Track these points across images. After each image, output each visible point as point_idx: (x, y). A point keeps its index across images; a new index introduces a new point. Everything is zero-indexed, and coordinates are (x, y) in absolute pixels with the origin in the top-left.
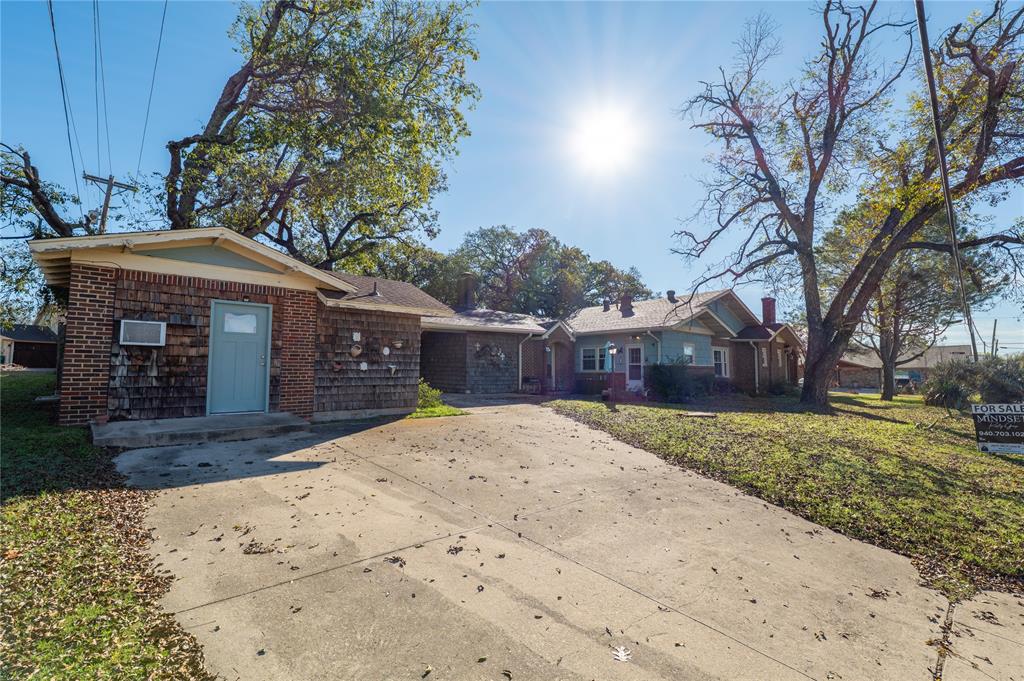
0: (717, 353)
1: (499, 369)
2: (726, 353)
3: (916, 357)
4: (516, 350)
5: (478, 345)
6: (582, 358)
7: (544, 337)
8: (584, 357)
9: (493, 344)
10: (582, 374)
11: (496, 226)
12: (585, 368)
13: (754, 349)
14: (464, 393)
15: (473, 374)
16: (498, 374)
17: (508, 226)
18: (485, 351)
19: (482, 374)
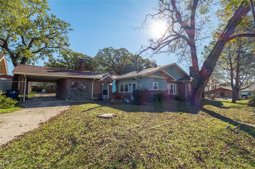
0: (172, 86)
1: (83, 92)
2: (175, 86)
3: (248, 87)
4: (91, 85)
5: (73, 83)
6: (120, 88)
7: (101, 80)
8: (121, 87)
9: (80, 82)
10: (120, 93)
11: (109, 47)
12: (121, 91)
13: (185, 84)
14: (65, 100)
15: (70, 93)
16: (82, 93)
17: (113, 47)
18: (76, 85)
19: (74, 93)
